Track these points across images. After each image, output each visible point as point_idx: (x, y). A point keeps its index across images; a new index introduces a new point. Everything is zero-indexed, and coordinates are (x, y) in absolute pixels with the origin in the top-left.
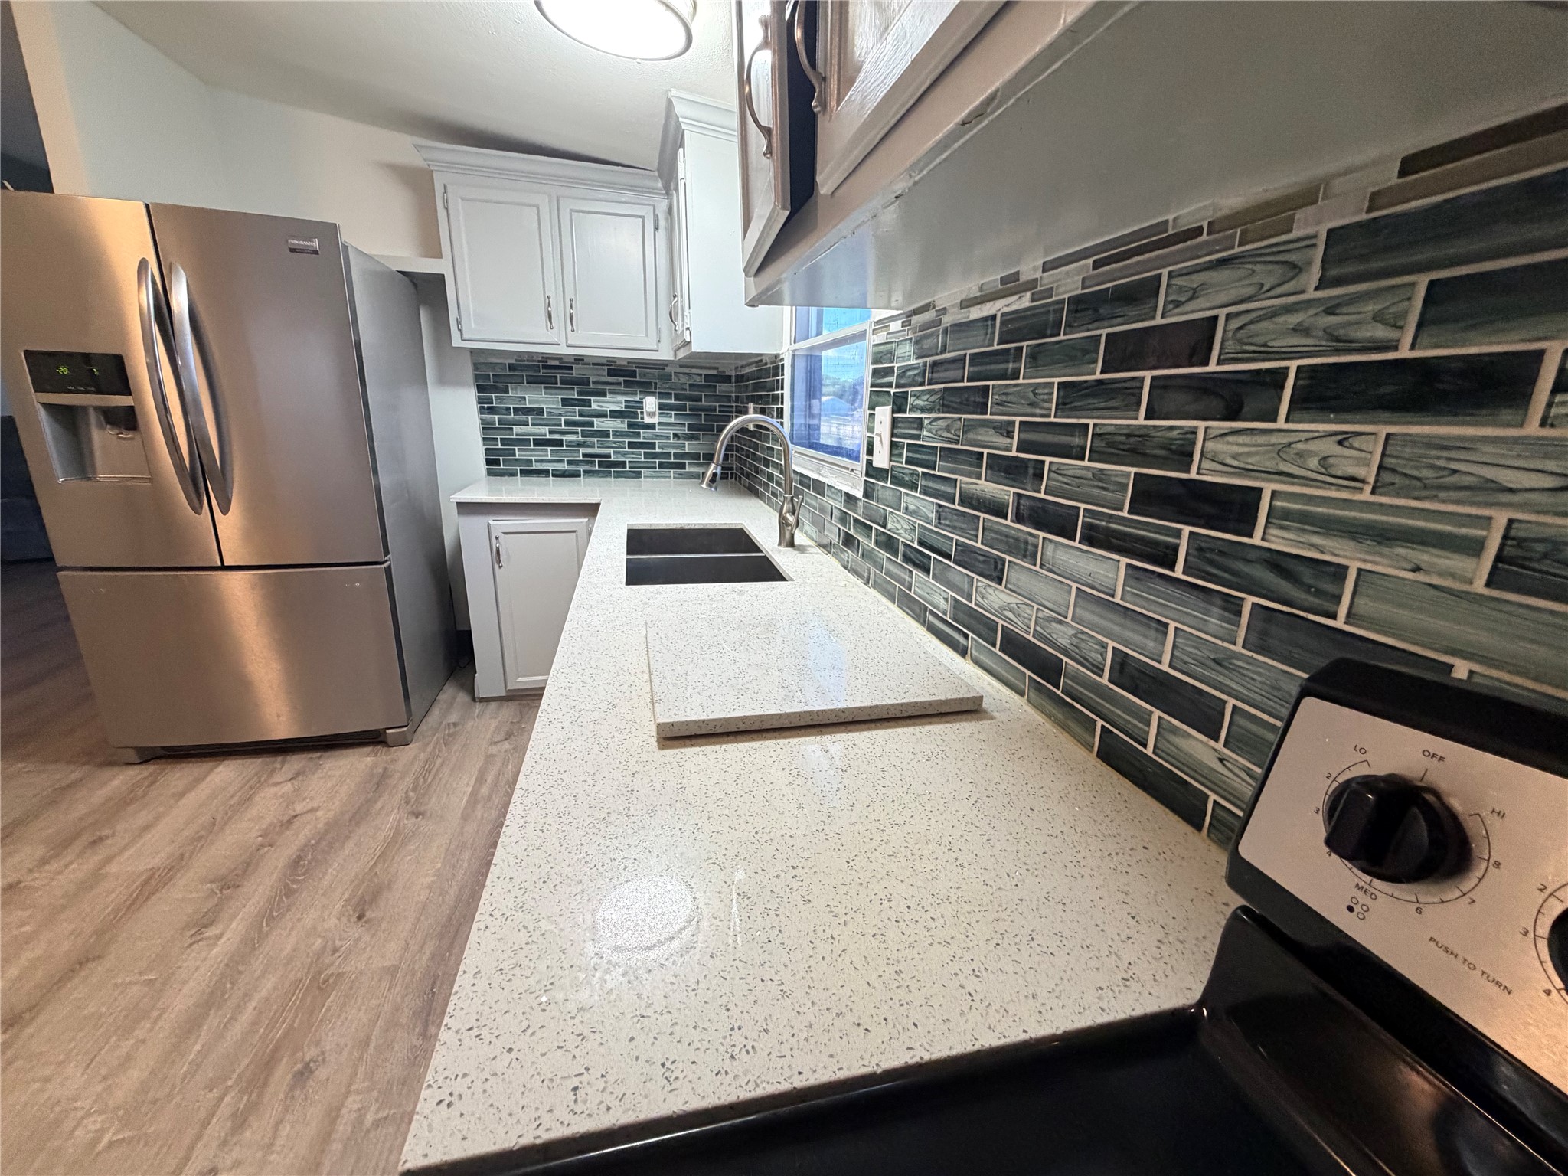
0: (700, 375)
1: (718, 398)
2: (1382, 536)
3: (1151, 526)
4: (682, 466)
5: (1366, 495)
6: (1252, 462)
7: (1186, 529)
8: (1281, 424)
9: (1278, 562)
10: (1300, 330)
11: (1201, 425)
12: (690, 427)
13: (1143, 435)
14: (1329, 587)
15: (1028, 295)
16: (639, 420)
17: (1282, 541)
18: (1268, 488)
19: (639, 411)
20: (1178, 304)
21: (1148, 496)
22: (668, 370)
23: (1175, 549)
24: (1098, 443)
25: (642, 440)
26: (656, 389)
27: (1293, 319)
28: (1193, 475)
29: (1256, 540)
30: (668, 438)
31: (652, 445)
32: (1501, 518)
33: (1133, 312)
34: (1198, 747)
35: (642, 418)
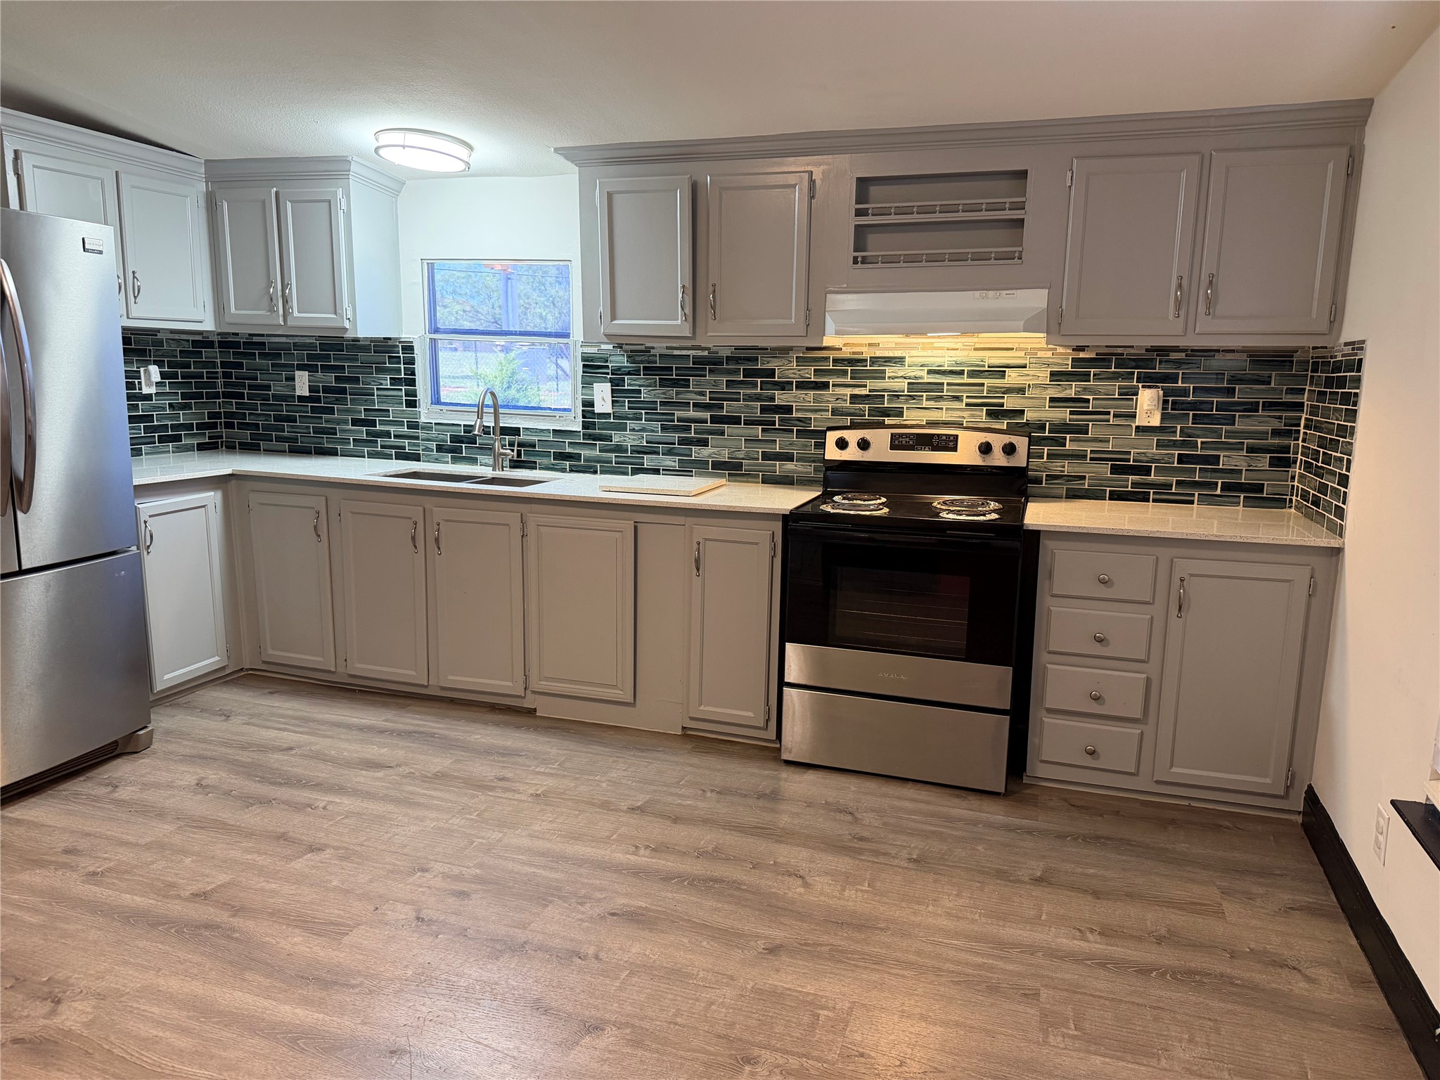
0: (188, 341)
1: (204, 365)
2: (816, 411)
3: (767, 417)
4: (177, 438)
5: (812, 404)
6: (789, 400)
7: (777, 416)
8: (794, 392)
9: (799, 419)
10: (793, 373)
11: (776, 392)
12: (184, 396)
13: (760, 394)
14: (809, 422)
15: (707, 351)
16: (137, 391)
17: (799, 415)
18: (794, 405)
19: (136, 381)
20: (764, 364)
21: (764, 410)
22: (159, 336)
23: (775, 421)
24: (745, 397)
25: (141, 413)
26: (150, 357)
27: (793, 371)
28: (776, 403)
29: (794, 415)
30: (164, 409)
31: (149, 418)
32: (830, 405)
33: (751, 363)
34: (790, 466)
35: (140, 389)
